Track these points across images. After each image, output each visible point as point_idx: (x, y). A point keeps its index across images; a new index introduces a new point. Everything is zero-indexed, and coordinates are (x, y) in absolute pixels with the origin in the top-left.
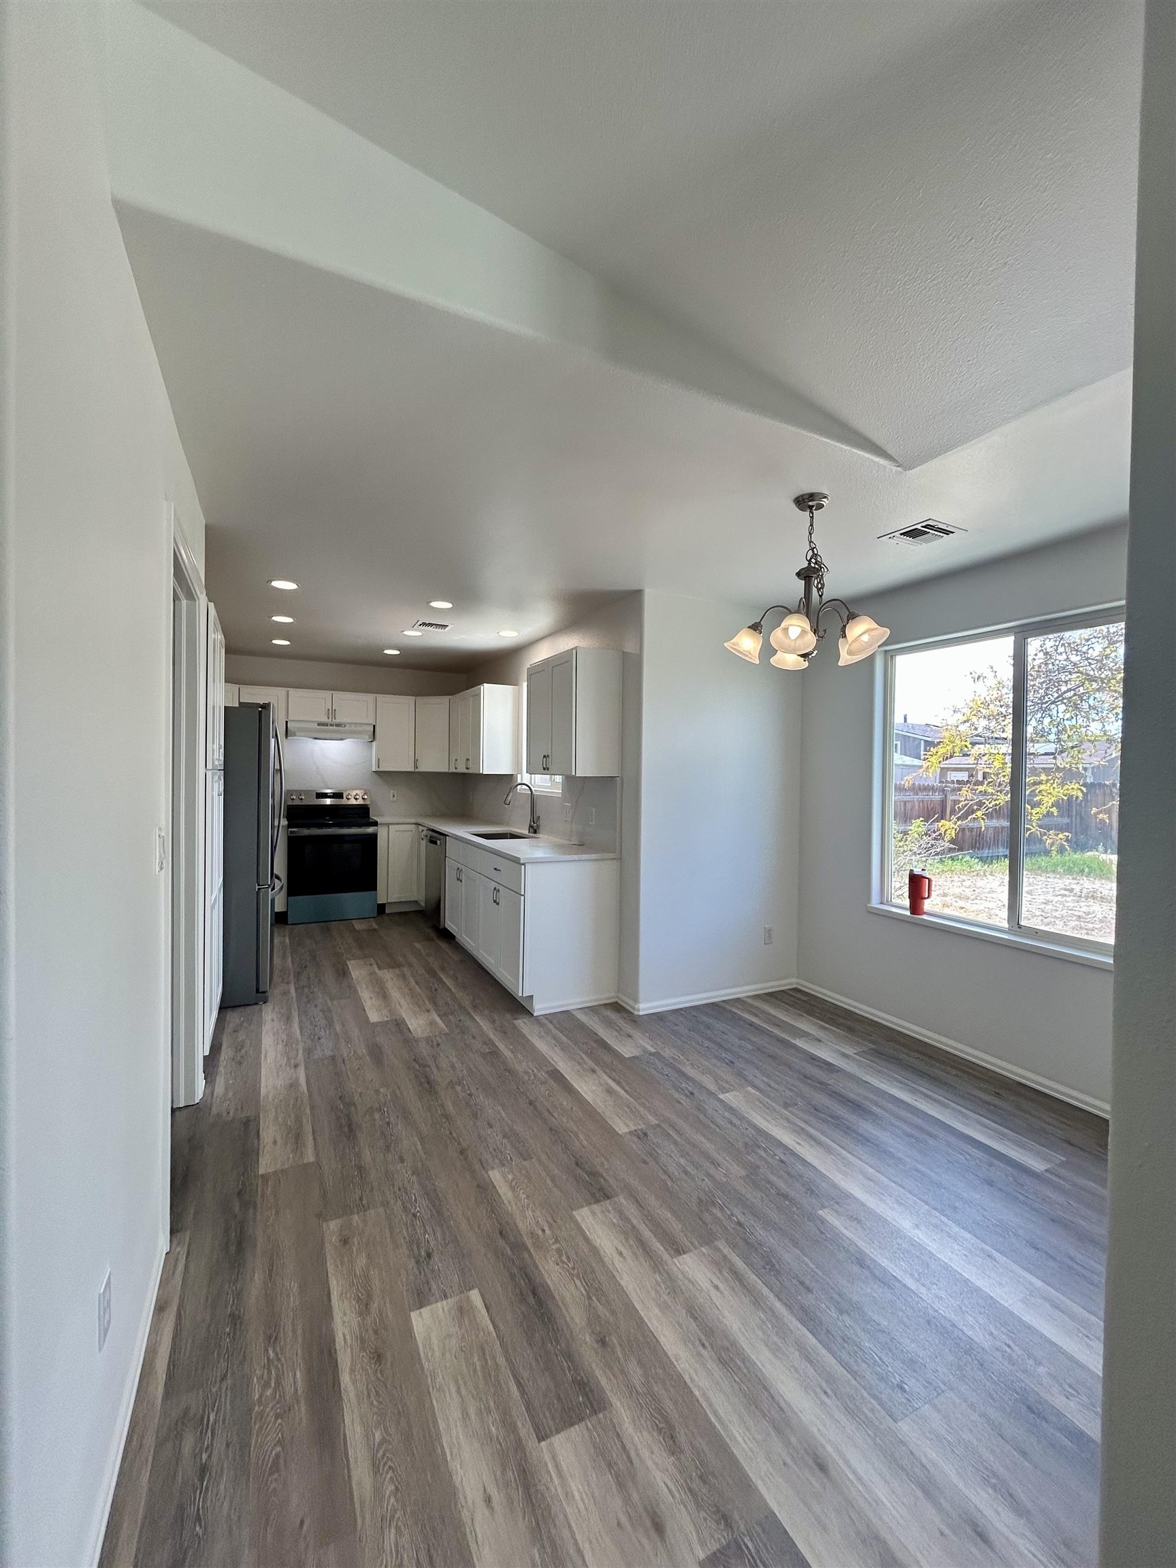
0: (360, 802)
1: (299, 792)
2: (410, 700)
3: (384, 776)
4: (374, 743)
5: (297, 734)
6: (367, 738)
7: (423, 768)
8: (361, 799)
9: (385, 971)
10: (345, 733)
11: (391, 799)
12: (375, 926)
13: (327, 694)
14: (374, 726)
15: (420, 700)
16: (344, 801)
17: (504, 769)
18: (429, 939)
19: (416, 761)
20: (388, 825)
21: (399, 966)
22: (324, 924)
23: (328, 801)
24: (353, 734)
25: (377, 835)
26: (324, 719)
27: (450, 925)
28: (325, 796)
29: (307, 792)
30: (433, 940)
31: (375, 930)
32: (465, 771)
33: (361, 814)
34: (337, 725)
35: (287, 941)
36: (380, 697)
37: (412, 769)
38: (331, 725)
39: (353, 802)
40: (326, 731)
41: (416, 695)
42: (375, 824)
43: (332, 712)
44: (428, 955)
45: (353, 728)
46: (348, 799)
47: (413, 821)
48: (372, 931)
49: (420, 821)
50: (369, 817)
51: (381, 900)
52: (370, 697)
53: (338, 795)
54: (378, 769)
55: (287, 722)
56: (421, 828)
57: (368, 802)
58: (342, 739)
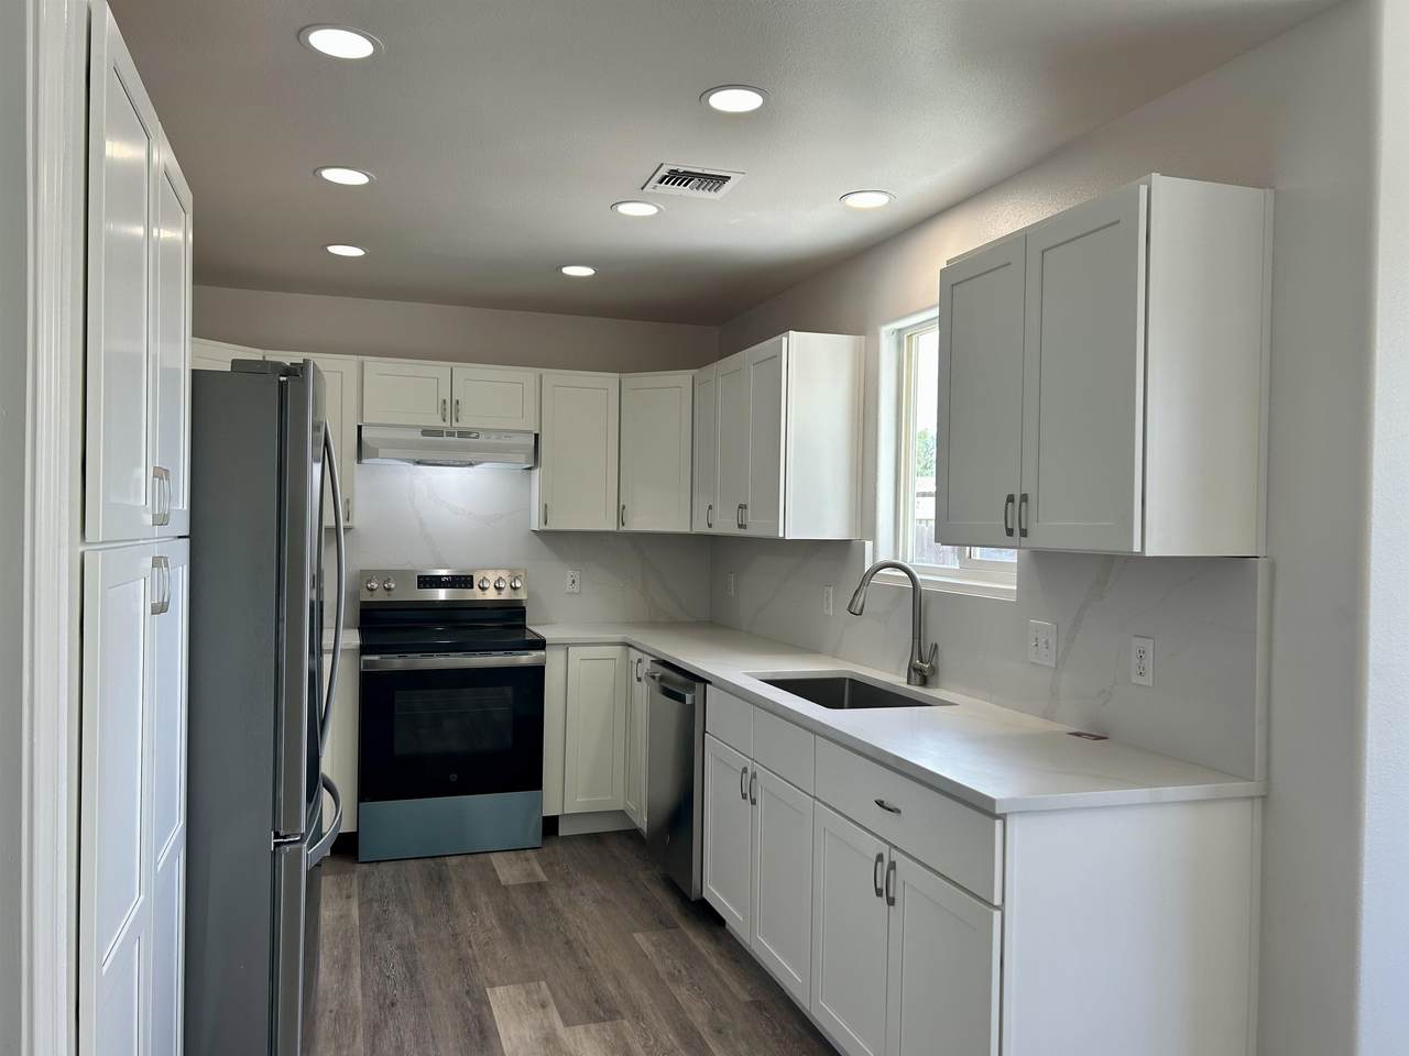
0: (505, 595)
1: (385, 575)
2: (610, 379)
3: (558, 541)
4: (536, 473)
5: (382, 452)
6: (524, 460)
7: (639, 523)
8: (507, 589)
9: (580, 1029)
10: (477, 449)
11: (569, 588)
12: (543, 877)
13: (440, 369)
14: (536, 436)
15: (633, 380)
16: (475, 594)
17: (832, 527)
18: (664, 923)
19: (621, 510)
20: (566, 646)
21: (612, 1014)
22: (430, 862)
23: (442, 594)
24: (495, 452)
25: (543, 668)
26: (435, 421)
27: (714, 894)
28: (436, 582)
29: (400, 575)
30: (676, 927)
31: (540, 884)
32: (735, 531)
33: (507, 621)
34: (462, 434)
35: (355, 913)
36: (553, 377)
37: (611, 526)
38: (451, 434)
39: (491, 595)
40: (442, 447)
41: (621, 367)
42: (540, 644)
43: (452, 407)
44: (674, 978)
45: (493, 440)
46: (483, 589)
47: (618, 637)
48: (536, 889)
49: (636, 637)
50: (523, 627)
51: (550, 809)
52: (526, 376)
53: (464, 581)
54: (543, 527)
55: (360, 428)
56: (635, 655)
57: (522, 595)
58: (471, 465)
